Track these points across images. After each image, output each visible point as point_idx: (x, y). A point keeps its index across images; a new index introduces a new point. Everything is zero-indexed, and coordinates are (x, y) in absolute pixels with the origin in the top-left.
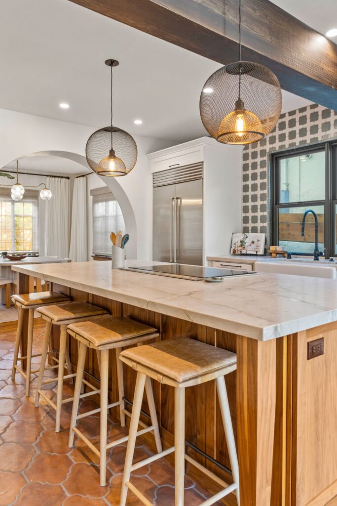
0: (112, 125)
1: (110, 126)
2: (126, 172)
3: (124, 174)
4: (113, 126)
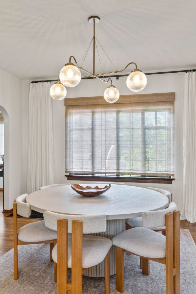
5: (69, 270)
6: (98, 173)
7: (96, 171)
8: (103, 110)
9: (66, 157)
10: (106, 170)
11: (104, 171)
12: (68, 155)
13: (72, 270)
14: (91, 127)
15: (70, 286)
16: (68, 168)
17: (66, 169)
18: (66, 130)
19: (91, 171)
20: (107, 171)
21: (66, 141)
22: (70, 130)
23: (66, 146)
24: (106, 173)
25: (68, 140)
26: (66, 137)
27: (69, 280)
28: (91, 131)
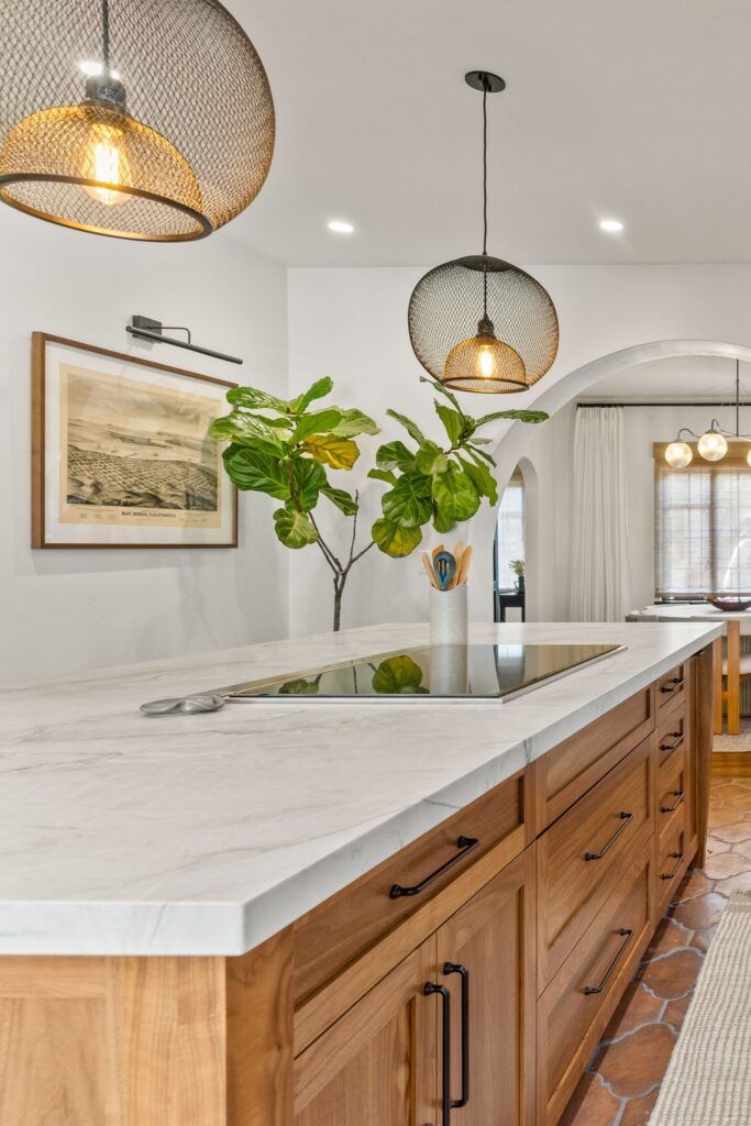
0: (485, 253)
1: (480, 253)
2: (527, 382)
3: (521, 387)
4: (489, 254)
5: (724, 678)
6: (723, 595)
7: (719, 591)
8: (734, 468)
9: (656, 564)
10: (739, 588)
11: (736, 591)
12: (660, 560)
13: (729, 678)
14: (709, 502)
15: (726, 693)
16: (660, 587)
17: (657, 589)
18: (656, 508)
19: (708, 591)
20: (742, 591)
21: (656, 531)
22: (664, 509)
23: (656, 542)
24: (739, 595)
25: (660, 528)
26: (656, 524)
27: (725, 688)
28: (708, 511)
